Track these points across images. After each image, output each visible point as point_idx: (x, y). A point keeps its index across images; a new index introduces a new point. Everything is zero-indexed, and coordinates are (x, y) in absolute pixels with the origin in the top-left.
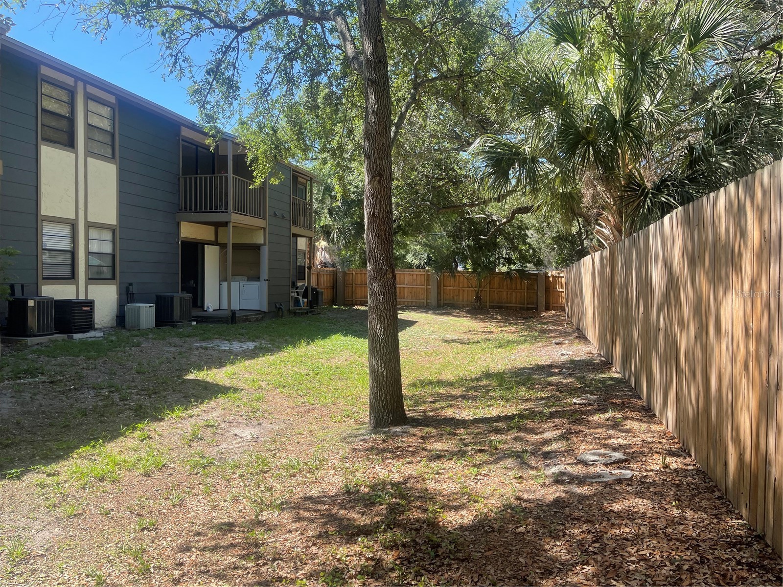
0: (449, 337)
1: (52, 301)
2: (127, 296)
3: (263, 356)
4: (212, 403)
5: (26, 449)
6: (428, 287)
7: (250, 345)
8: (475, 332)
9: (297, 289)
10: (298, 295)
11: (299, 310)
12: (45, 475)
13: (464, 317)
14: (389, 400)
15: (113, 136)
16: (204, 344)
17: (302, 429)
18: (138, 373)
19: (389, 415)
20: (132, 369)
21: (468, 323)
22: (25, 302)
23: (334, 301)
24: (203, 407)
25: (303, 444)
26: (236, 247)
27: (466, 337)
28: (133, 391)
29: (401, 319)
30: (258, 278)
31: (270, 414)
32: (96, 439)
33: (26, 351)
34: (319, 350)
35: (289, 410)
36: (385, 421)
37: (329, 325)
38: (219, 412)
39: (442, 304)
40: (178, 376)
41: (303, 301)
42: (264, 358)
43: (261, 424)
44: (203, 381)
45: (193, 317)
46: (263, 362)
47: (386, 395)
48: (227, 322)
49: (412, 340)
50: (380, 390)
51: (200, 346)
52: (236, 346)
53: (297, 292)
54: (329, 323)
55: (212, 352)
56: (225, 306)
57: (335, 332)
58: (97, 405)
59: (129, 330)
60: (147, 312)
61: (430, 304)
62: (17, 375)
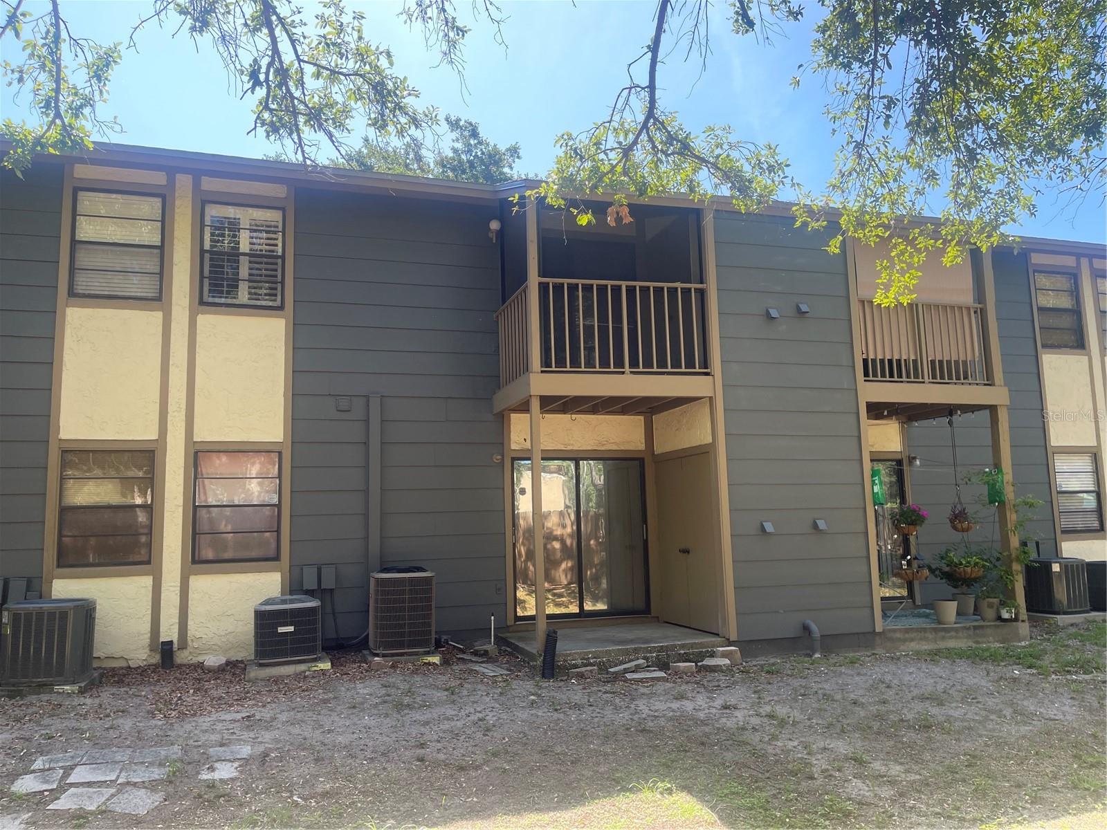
1: (1082, 565)
22: (1047, 566)
33: (1063, 635)
62: (1065, 669)
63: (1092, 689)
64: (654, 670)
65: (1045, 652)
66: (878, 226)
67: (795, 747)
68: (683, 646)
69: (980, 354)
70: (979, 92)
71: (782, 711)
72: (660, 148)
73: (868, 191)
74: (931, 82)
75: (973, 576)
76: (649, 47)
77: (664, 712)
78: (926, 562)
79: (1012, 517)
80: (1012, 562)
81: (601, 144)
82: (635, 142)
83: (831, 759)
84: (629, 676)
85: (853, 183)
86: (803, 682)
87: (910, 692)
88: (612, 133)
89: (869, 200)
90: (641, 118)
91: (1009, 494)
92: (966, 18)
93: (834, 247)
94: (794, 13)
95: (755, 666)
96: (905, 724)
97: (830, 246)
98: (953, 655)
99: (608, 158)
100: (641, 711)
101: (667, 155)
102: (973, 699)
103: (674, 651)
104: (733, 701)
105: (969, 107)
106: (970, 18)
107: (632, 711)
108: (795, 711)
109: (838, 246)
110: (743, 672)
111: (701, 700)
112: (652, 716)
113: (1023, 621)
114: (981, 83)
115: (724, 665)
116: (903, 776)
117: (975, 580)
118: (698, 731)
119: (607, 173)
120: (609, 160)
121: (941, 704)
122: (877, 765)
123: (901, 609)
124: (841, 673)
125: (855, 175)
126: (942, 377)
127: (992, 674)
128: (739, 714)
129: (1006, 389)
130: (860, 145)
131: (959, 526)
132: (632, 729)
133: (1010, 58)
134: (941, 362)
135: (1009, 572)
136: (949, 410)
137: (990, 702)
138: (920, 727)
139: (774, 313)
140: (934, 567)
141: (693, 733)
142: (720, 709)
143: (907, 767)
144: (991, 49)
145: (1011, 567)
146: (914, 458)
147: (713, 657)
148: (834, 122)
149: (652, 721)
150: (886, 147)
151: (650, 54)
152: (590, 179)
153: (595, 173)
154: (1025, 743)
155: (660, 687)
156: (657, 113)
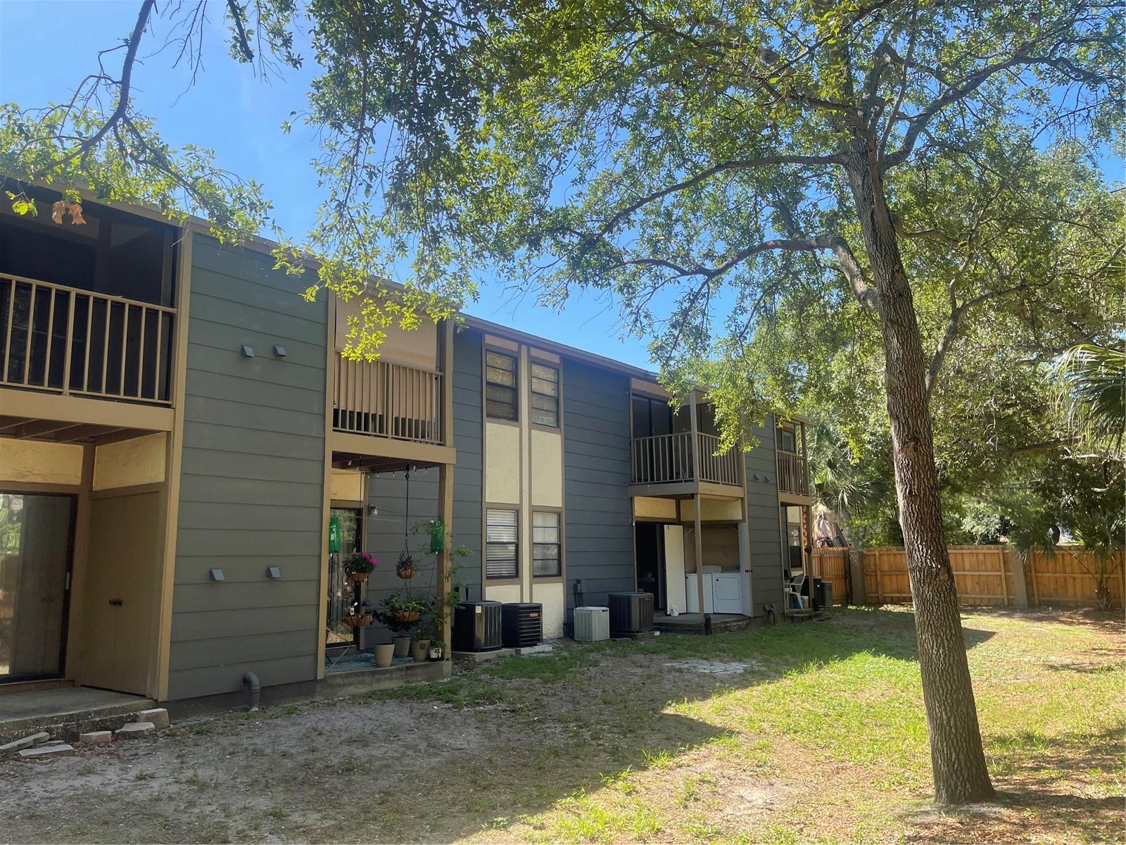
0: (1055, 659)
1: (499, 607)
2: (576, 597)
3: (759, 685)
4: (703, 751)
5: (505, 793)
6: (1008, 574)
7: (738, 667)
8: (1103, 652)
9: (792, 581)
10: (794, 590)
11: (798, 613)
12: (532, 827)
13: (1079, 624)
14: (963, 762)
15: (557, 401)
16: (677, 665)
17: (833, 797)
18: (605, 703)
19: (966, 785)
20: (596, 697)
21: (1089, 635)
22: (472, 608)
23: (848, 598)
24: (693, 754)
25: (837, 818)
26: (706, 525)
27: (1087, 661)
28: (604, 727)
29: (965, 629)
30: (737, 568)
31: (783, 771)
32: (577, 787)
33: (478, 670)
34: (838, 677)
35: (808, 768)
36: (960, 794)
37: (846, 637)
38: (713, 763)
39: (1037, 602)
40: (653, 709)
41: (802, 599)
42: (760, 688)
43: (772, 785)
44: (686, 718)
45: (656, 624)
46: (758, 693)
47: (958, 755)
48: (699, 632)
49: (988, 664)
50: (947, 745)
51: (672, 666)
52: (718, 668)
53: (793, 587)
54: (845, 634)
55: (687, 676)
56: (695, 608)
57: (859, 649)
58: (568, 744)
59: (579, 642)
60: (599, 618)
61: (1014, 603)
62: (475, 700)
63: (494, 718)
64: (59, 744)
65: (461, 686)
66: (354, 283)
67: (213, 812)
68: (98, 713)
69: (437, 416)
70: (447, 183)
71: (204, 774)
72: (129, 151)
73: (347, 249)
74: (409, 163)
75: (411, 619)
76: (126, 41)
77: (63, 792)
78: (372, 608)
79: (448, 565)
80: (443, 606)
81: (57, 128)
82: (99, 137)
83: (249, 818)
84: (22, 753)
85: (334, 239)
86: (234, 739)
87: (339, 737)
88: (72, 120)
89: (346, 258)
90: (110, 115)
91: (448, 544)
92: (442, 117)
93: (310, 295)
94: (293, 60)
95: (184, 727)
96: (330, 770)
97: (306, 294)
98: (384, 695)
99: (62, 145)
100: (33, 793)
101: (138, 162)
102: (395, 737)
103: (87, 718)
104: (150, 770)
105: (438, 194)
106: (445, 117)
107: (21, 794)
108: (220, 771)
109: (314, 295)
110: (168, 735)
111: (112, 774)
112: (47, 798)
113: (447, 659)
114: (449, 176)
115: (147, 730)
116: (319, 823)
117: (414, 623)
118: (101, 809)
119: (60, 163)
120: (64, 149)
121: (366, 745)
122: (296, 818)
123: (345, 655)
124: (276, 725)
125: (336, 231)
126: (403, 434)
127: (415, 711)
128: (155, 784)
129: (454, 450)
130: (341, 205)
131: (403, 573)
132: (17, 817)
133: (473, 161)
134: (404, 420)
135: (441, 616)
136: (405, 465)
137: (410, 738)
138: (343, 771)
139: (249, 351)
140: (379, 612)
141: (95, 812)
142: (134, 781)
143: (324, 813)
144: (459, 149)
145: (443, 611)
146: (373, 508)
147: (136, 722)
148: (321, 175)
149: (46, 804)
150: (366, 213)
151: (127, 48)
152: (35, 163)
153: (44, 159)
154: (434, 774)
155: (62, 763)
156: (129, 113)
